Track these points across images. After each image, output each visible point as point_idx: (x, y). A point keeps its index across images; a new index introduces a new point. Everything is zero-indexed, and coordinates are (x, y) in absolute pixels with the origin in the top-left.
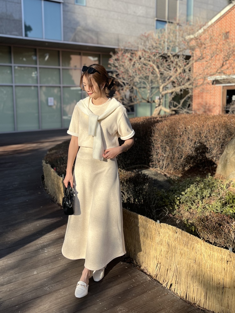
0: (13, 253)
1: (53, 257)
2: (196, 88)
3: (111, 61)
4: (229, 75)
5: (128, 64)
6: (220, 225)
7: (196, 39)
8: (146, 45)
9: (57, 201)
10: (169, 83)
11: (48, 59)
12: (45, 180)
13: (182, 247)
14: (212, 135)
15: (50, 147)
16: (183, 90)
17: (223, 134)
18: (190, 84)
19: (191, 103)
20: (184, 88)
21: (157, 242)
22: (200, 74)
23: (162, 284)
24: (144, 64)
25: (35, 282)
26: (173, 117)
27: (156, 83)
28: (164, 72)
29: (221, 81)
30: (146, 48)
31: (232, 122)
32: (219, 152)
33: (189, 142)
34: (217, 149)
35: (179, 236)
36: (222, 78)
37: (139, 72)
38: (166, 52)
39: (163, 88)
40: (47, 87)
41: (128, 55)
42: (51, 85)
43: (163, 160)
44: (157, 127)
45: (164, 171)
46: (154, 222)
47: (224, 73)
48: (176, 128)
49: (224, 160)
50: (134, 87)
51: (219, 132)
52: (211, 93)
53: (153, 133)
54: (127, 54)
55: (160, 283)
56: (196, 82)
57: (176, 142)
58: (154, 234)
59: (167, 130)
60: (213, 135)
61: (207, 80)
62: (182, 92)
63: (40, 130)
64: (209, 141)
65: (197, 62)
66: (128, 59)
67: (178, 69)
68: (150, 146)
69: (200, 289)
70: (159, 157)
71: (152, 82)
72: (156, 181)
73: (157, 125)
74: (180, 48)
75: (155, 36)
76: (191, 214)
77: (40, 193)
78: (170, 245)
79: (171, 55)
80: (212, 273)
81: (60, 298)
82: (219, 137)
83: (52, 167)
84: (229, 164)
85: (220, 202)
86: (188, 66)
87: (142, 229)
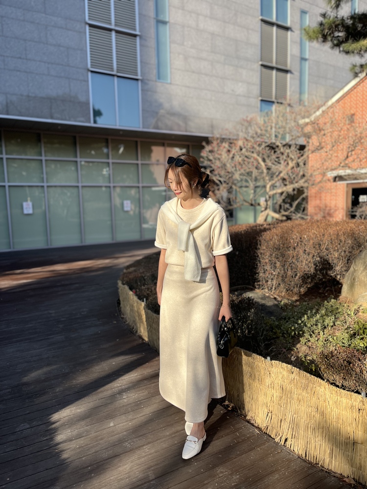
0: (83, 399)
1: (134, 404)
2: (314, 186)
3: (204, 154)
4: (355, 170)
5: (225, 157)
6: (349, 363)
7: (313, 123)
8: (248, 133)
9: (137, 332)
10: (278, 180)
11: (123, 152)
12: (121, 305)
13: (300, 391)
14: (334, 246)
15: (128, 264)
16: (296, 190)
17: (349, 245)
18: (306, 181)
19: (306, 205)
20: (298, 187)
21: (267, 384)
22: (318, 169)
23: (274, 439)
24: (246, 157)
25: (112, 436)
26: (284, 224)
27: (262, 180)
28: (271, 166)
29: (345, 177)
30: (248, 136)
31: (361, 230)
32: (345, 268)
33: (305, 256)
34: (342, 264)
35: (296, 378)
36: (346, 174)
37: (240, 167)
38: (274, 141)
39: (270, 187)
40: (121, 187)
41: (226, 145)
42: (127, 184)
43: (272, 279)
44: (264, 237)
45: (274, 294)
46: (263, 359)
47: (349, 167)
48: (289, 238)
49: (351, 279)
50: (234, 187)
51: (344, 243)
52: (331, 192)
53: (259, 245)
54: (224, 144)
55: (272, 437)
56: (313, 179)
57: (289, 256)
58: (263, 374)
59: (277, 241)
60: (336, 246)
61: (327, 175)
62: (295, 192)
63: (114, 242)
64: (331, 254)
65: (314, 154)
66: (225, 150)
67: (290, 162)
68: (255, 261)
69: (324, 444)
70: (267, 275)
71: (256, 180)
72: (263, 305)
73: (264, 235)
74: (292, 136)
75: (260, 121)
76: (310, 347)
77: (115, 322)
78: (284, 389)
79: (280, 145)
80: (339, 425)
81: (144, 457)
82: (344, 249)
83: (131, 289)
84: (357, 285)
85: (347, 333)
86: (302, 158)
87: (247, 368)
